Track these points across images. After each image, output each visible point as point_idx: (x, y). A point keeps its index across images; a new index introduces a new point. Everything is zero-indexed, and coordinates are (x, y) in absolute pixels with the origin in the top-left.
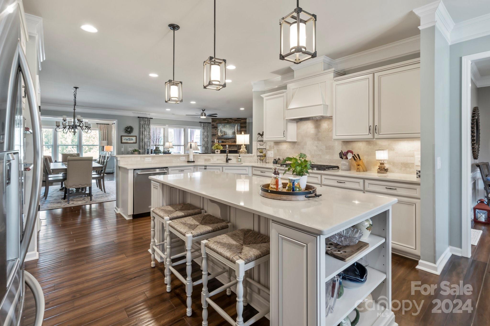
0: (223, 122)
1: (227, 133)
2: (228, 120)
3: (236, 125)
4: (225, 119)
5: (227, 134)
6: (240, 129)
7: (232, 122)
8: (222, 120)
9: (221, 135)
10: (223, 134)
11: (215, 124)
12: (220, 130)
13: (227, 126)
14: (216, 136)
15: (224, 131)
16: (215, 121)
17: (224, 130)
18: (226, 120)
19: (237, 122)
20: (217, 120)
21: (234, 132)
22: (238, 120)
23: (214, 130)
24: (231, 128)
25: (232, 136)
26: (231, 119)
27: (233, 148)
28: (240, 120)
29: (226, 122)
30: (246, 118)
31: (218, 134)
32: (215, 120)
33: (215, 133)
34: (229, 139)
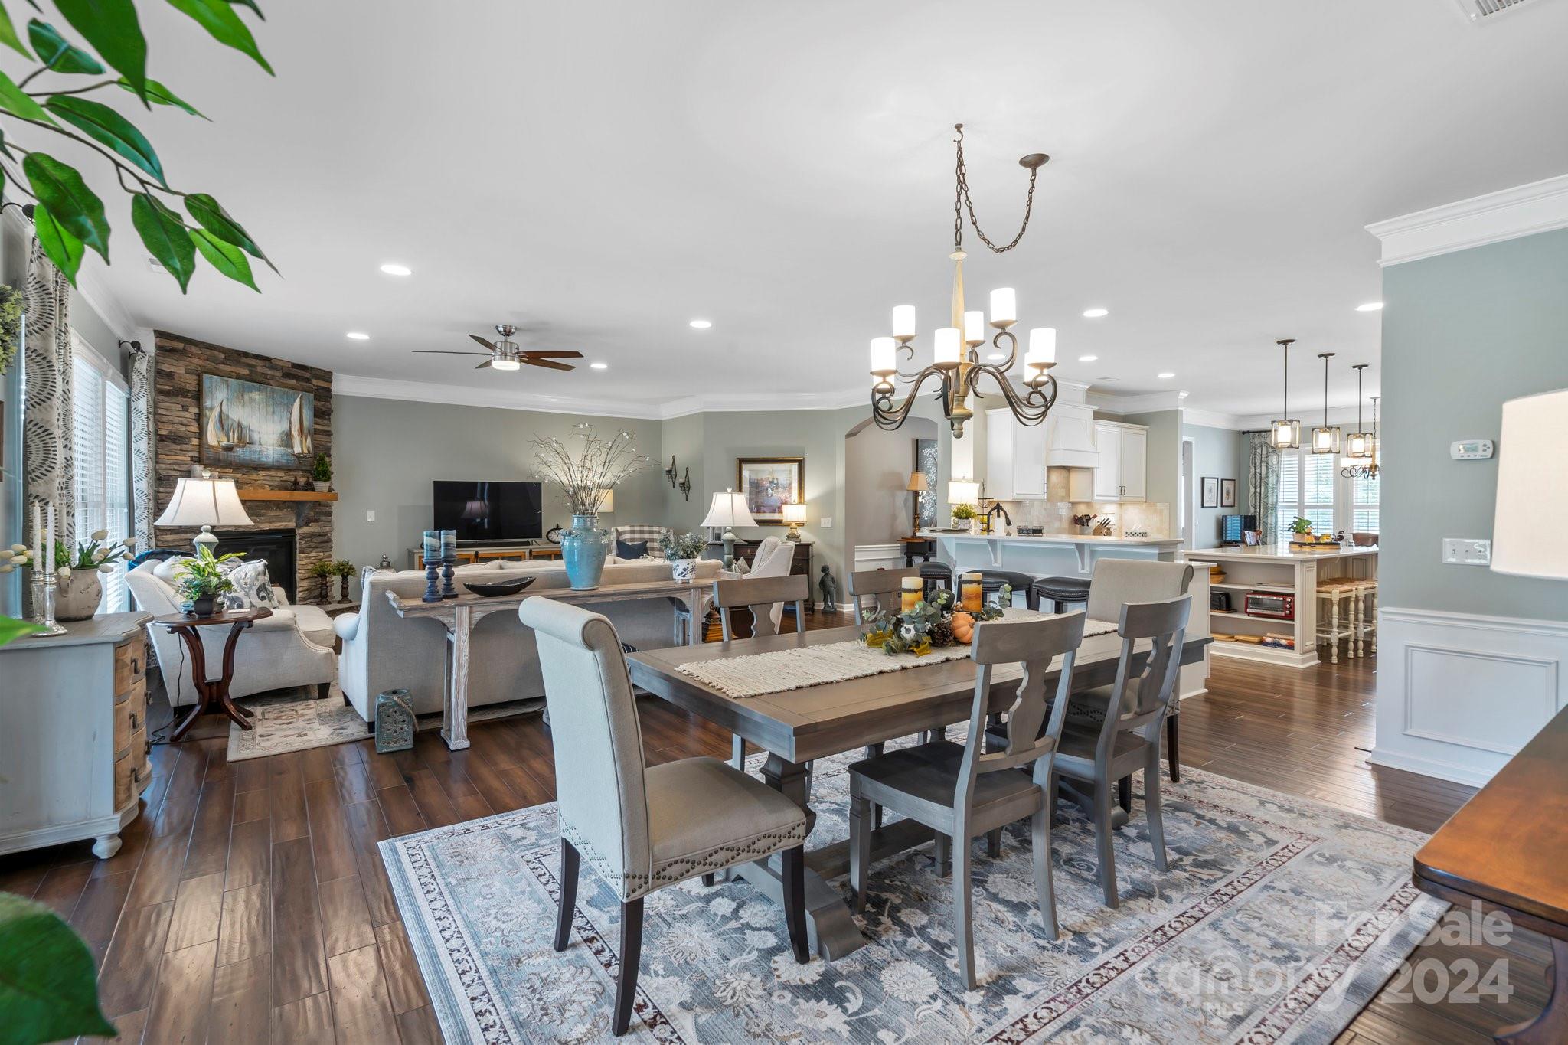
0: (228, 368)
1: (256, 437)
2: (253, 362)
3: (298, 400)
4: (236, 356)
5: (251, 443)
6: (311, 423)
7: (273, 378)
8: (222, 356)
9: (225, 443)
10: (234, 437)
11: (177, 368)
12: (216, 412)
13: (256, 396)
14: (184, 447)
15: (239, 425)
16: (184, 353)
17: (237, 414)
18: (244, 360)
19: (293, 382)
20: (194, 350)
21: (287, 434)
22: (300, 372)
23: (179, 407)
24: (273, 412)
25: (276, 456)
26: (268, 363)
27: (279, 519)
28: (308, 375)
29: (246, 372)
30: (330, 374)
31: (201, 434)
32: (180, 346)
33: (183, 429)
34: (258, 467)
